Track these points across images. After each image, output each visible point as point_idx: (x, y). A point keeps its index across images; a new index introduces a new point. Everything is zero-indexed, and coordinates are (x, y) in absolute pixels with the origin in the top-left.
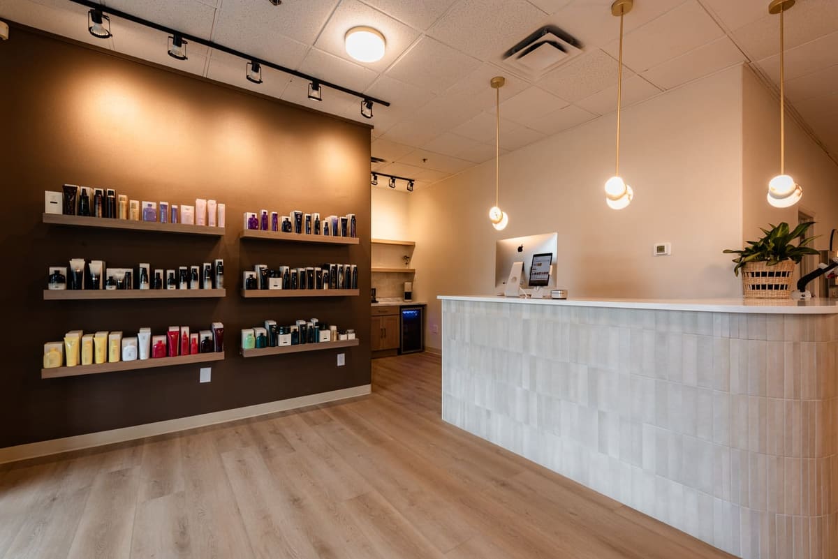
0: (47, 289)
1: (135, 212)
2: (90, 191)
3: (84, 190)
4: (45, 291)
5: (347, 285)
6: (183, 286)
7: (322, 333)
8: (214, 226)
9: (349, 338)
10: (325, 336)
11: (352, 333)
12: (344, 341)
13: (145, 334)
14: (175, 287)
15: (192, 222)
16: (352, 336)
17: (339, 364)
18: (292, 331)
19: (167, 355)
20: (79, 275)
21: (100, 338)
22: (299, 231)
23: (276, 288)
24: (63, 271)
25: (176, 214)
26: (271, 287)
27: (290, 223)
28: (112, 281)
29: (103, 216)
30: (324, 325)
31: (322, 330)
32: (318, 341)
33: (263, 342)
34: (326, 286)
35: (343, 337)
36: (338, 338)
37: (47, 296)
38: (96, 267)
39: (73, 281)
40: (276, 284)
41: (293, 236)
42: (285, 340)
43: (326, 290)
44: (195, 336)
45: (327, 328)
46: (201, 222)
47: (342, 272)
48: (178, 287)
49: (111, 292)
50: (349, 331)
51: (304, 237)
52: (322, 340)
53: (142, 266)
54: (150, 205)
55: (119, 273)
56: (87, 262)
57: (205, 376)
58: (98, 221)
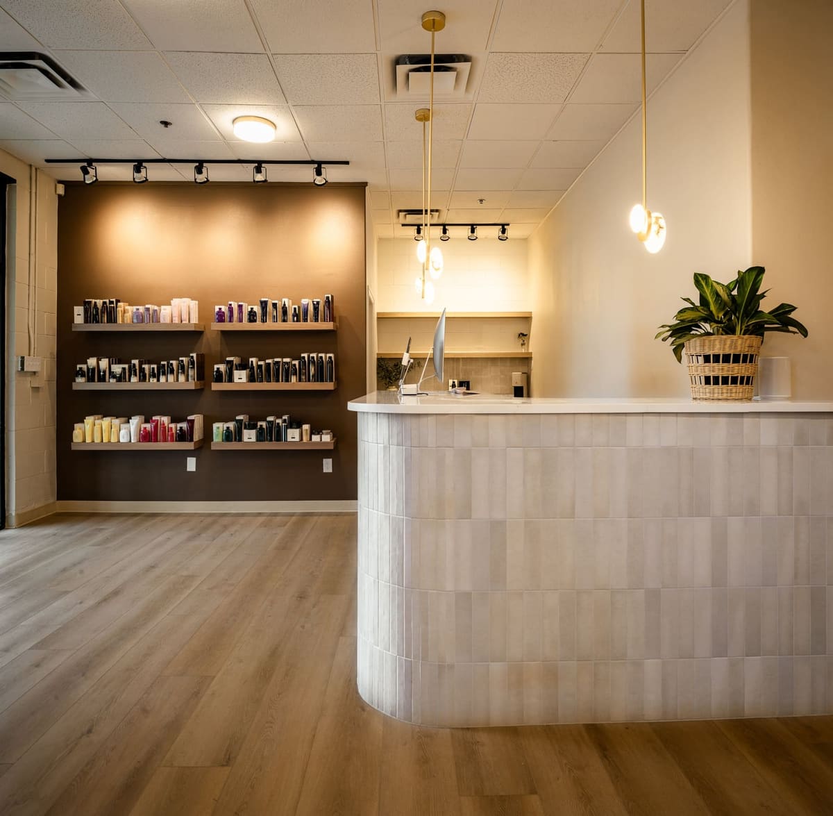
0: (75, 381)
1: (129, 315)
2: (99, 302)
3: (95, 303)
4: (73, 383)
5: (320, 377)
6: (163, 379)
7: (289, 431)
8: (187, 322)
9: (319, 436)
10: (293, 435)
11: (327, 434)
12: (316, 443)
13: (135, 421)
14: (155, 380)
15: (168, 321)
16: (327, 438)
17: (325, 470)
18: (259, 427)
19: (150, 441)
20: (93, 369)
21: (106, 422)
22: (264, 321)
23: (240, 381)
24: (84, 367)
25: (155, 317)
26: (236, 380)
27: (255, 312)
28: (112, 375)
29: (107, 322)
30: (295, 423)
31: (291, 428)
32: (286, 440)
33: (228, 436)
34: (294, 379)
35: (316, 438)
36: (311, 439)
37: (75, 387)
38: (104, 363)
39: (92, 375)
40: (240, 377)
41: (258, 326)
42: (249, 436)
43: (294, 384)
44: (173, 426)
45: (299, 426)
46: (176, 320)
47: (314, 362)
48: (158, 380)
49: (111, 385)
50: (324, 431)
51: (270, 325)
52: (289, 439)
53: (133, 362)
54: (138, 309)
55: (117, 369)
56: (99, 360)
57: (191, 464)
58: (104, 327)
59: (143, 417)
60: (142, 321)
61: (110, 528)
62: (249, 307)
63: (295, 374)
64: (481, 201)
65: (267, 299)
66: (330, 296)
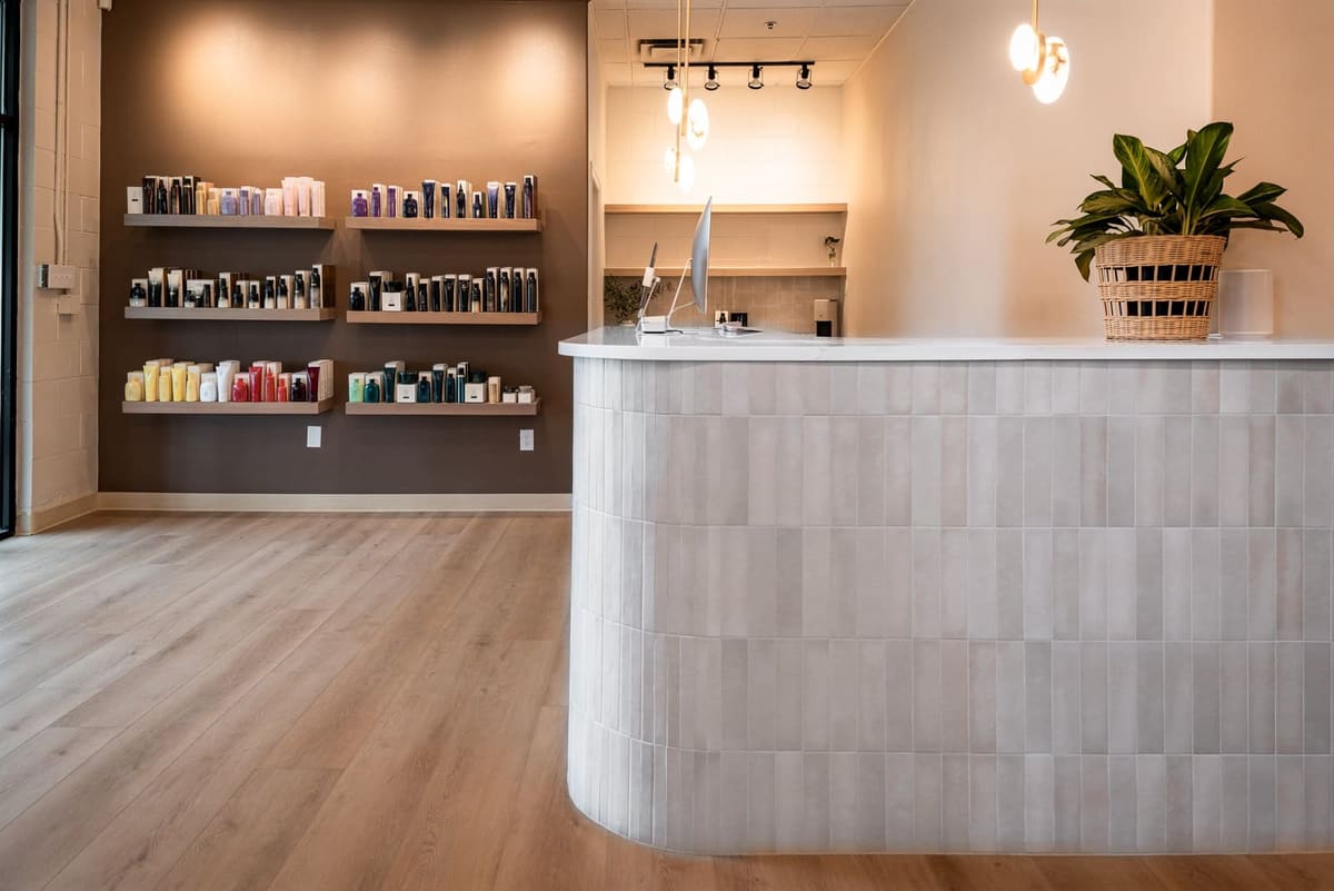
0: (128, 305)
1: (214, 203)
2: (168, 181)
3: (161, 181)
4: (126, 308)
5: (516, 305)
6: (269, 303)
7: (468, 386)
8: (308, 215)
9: (513, 395)
10: (474, 392)
11: (527, 391)
12: (509, 406)
13: (225, 368)
14: (257, 305)
15: (277, 212)
16: (526, 397)
17: (523, 447)
18: (420, 379)
19: (248, 399)
20: (158, 287)
21: (179, 368)
22: (428, 215)
23: (392, 309)
24: (144, 283)
25: (256, 205)
26: (385, 307)
27: (415, 201)
28: (189, 296)
29: (181, 213)
30: (477, 374)
31: (471, 381)
32: (462, 401)
33: (372, 394)
34: (475, 307)
35: (509, 398)
36: (501, 400)
37: (129, 314)
38: (175, 278)
39: (155, 296)
40: (392, 302)
41: (420, 223)
42: (406, 393)
43: (475, 314)
44: (285, 376)
45: (484, 379)
46: (290, 212)
47: (506, 282)
48: (262, 306)
49: (187, 311)
50: (521, 388)
51: (438, 222)
52: (468, 399)
53: (222, 276)
54: (229, 193)
55: (196, 286)
56: (167, 272)
57: (314, 437)
58: (174, 220)
59: (238, 363)
60: (237, 212)
61: (183, 535)
62: (406, 193)
63: (478, 299)
64: (770, 24)
65: (432, 181)
66: (532, 177)
